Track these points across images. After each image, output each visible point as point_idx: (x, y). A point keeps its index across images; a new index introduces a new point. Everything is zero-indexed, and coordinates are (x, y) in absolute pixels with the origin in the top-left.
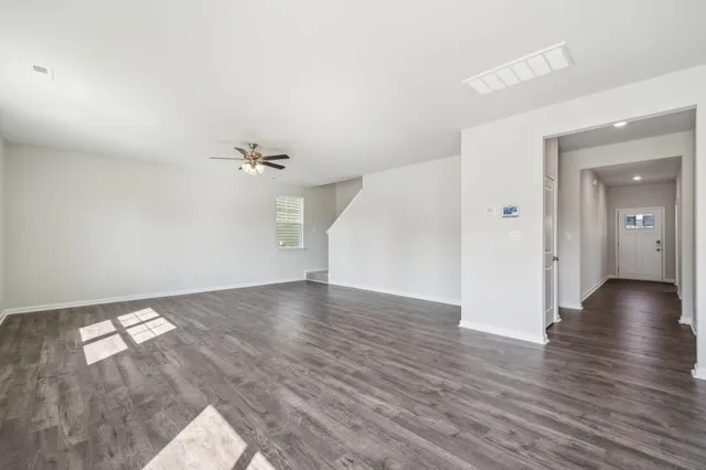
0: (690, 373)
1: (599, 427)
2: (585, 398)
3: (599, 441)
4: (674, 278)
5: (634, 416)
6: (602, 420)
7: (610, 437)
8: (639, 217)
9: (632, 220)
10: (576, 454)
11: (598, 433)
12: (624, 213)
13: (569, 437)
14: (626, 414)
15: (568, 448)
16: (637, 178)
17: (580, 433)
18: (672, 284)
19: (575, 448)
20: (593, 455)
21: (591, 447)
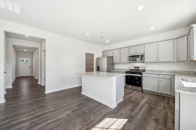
0: (44, 93)
1: (34, 114)
2: (27, 110)
3: (36, 117)
4: (33, 75)
5: (40, 107)
6: (34, 112)
7: (38, 115)
8: (25, 60)
9: (23, 61)
10: (33, 125)
11: (35, 116)
12: (21, 59)
13: (28, 122)
14: (38, 108)
15: (30, 125)
16: (25, 50)
17: (31, 119)
18: (32, 76)
19: (32, 123)
20: (37, 121)
21: (35, 120)
